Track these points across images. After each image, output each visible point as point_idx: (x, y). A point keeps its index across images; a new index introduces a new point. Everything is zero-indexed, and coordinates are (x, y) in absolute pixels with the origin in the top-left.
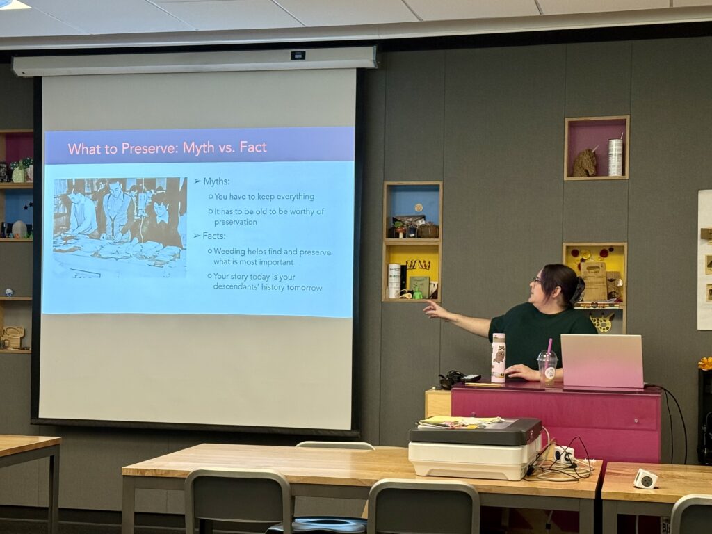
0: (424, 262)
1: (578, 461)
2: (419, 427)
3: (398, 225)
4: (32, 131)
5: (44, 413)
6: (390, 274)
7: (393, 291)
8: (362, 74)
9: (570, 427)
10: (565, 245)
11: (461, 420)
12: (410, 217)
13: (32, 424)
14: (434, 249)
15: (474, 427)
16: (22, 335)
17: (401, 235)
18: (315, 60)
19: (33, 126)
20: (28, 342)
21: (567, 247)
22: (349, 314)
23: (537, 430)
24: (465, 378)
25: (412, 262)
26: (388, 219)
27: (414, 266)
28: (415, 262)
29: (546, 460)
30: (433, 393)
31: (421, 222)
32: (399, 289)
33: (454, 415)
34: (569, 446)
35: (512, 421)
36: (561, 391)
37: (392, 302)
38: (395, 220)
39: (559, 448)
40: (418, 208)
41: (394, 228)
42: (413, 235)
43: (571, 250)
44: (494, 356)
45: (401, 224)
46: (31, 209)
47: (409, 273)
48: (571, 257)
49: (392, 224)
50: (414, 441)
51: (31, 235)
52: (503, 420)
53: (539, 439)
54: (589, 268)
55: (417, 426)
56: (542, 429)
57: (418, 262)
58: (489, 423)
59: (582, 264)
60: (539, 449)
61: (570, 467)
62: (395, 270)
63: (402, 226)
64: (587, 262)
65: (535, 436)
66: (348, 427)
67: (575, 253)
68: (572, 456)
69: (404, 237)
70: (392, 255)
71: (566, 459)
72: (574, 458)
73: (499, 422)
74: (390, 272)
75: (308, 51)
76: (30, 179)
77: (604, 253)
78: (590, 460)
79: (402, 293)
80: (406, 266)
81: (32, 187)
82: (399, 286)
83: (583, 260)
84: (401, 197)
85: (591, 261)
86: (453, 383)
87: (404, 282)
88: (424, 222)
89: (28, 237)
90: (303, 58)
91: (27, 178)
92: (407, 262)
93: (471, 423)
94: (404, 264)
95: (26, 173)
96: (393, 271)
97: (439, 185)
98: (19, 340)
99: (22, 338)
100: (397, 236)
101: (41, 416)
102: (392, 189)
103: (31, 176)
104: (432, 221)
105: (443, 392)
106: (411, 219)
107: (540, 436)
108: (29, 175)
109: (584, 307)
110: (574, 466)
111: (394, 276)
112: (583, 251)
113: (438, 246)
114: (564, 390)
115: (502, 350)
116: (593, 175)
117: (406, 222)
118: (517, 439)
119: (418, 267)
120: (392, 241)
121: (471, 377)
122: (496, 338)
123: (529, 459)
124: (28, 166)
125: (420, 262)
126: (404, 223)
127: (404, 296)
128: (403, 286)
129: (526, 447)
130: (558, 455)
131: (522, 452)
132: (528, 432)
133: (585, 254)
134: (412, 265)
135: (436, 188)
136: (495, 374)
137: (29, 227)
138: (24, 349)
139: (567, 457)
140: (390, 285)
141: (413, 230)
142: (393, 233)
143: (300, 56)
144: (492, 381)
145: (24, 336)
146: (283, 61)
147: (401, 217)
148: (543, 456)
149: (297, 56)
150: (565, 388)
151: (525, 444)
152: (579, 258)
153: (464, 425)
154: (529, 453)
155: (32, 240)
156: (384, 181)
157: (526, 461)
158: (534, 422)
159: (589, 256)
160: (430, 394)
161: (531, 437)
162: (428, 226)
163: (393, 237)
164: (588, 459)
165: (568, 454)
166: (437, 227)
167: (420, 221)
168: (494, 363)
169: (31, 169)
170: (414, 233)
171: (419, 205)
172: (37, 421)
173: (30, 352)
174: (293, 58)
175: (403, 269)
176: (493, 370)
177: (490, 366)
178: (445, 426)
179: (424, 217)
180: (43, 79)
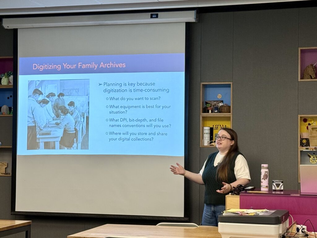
0: (223, 126)
1: (309, 233)
2: (224, 214)
3: (208, 105)
4: (12, 57)
5: (18, 209)
6: (204, 132)
7: (206, 141)
8: (189, 25)
9: (305, 214)
10: (299, 116)
11: (245, 211)
12: (215, 101)
13: (11, 215)
14: (228, 119)
15: (253, 214)
16: (6, 167)
17: (210, 111)
18: (163, 18)
19: (13, 55)
20: (10, 170)
21: (301, 117)
22: (183, 154)
23: (287, 216)
24: (247, 188)
25: (216, 126)
26: (203, 103)
27: (217, 128)
28: (218, 125)
29: (292, 232)
30: (230, 197)
31: (221, 104)
32: (209, 141)
33: (241, 208)
34: (303, 225)
35: (273, 211)
36: (299, 195)
37: (206, 147)
38: (206, 103)
39: (299, 226)
40: (219, 97)
41: (206, 107)
42: (217, 111)
43: (303, 119)
44: (262, 176)
45: (210, 105)
46: (11, 99)
47: (215, 132)
48: (303, 122)
49: (205, 105)
50: (221, 222)
51: (11, 113)
52: (268, 211)
53: (288, 221)
54: (313, 129)
55: (222, 214)
56: (289, 216)
57: (219, 125)
58: (261, 212)
59: (309, 126)
60: (288, 226)
61: (305, 236)
62: (207, 130)
63: (211, 106)
64: (311, 125)
65: (286, 219)
66: (183, 216)
67: (305, 120)
68: (305, 230)
69: (212, 112)
70: (205, 122)
71: (302, 232)
72: (307, 231)
73: (266, 212)
74: (204, 131)
75: (159, 13)
76: (11, 83)
78: (316, 233)
79: (211, 143)
80: (213, 128)
81: (12, 87)
82: (209, 138)
83: (309, 124)
84: (210, 91)
85: (314, 124)
86: (240, 191)
87: (212, 137)
88: (222, 104)
89: (10, 114)
90: (157, 17)
91: (9, 82)
92: (213, 126)
93: (251, 212)
94: (212, 127)
95: (9, 80)
96: (206, 131)
97: (230, 84)
98: (5, 169)
99: (6, 168)
100: (208, 112)
101: (16, 210)
102: (205, 86)
103: (12, 81)
104: (227, 103)
105: (235, 196)
106: (215, 103)
107: (288, 220)
108: (10, 81)
109: (310, 150)
110: (307, 235)
111: (207, 133)
112: (309, 119)
113: (230, 117)
114: (301, 195)
115: (266, 173)
116: (315, 78)
117: (213, 104)
118: (277, 221)
119: (219, 129)
120: (205, 114)
121: (250, 188)
122: (263, 167)
123: (283, 231)
124: (10, 76)
125: (220, 125)
126: (211, 105)
127: (212, 144)
128: (211, 138)
129: (281, 225)
130: (298, 230)
131: (279, 228)
132: (282, 217)
133: (311, 121)
134: (216, 127)
135: (229, 86)
136: (263, 186)
137: (10, 109)
138: (7, 174)
139: (303, 231)
140: (204, 138)
141: (217, 108)
142: (205, 110)
143: (155, 16)
144: (261, 190)
145: (7, 167)
146: (146, 19)
147: (210, 101)
148: (290, 230)
149: (153, 16)
150: (301, 194)
151: (280, 223)
152: (308, 123)
153: (247, 214)
154: (283, 228)
155: (12, 116)
156: (201, 82)
157: (281, 232)
158: (285, 211)
159: (313, 122)
160: (228, 197)
161: (284, 220)
162: (225, 106)
163: (205, 112)
164: (315, 232)
165: (303, 229)
166: (230, 107)
167: (220, 104)
168: (262, 180)
169: (11, 77)
170: (218, 110)
171: (219, 95)
172: (15, 213)
173: (11, 176)
174: (152, 17)
175: (211, 130)
176: (262, 184)
177: (260, 182)
178: (237, 214)
179: (222, 101)
180: (18, 30)
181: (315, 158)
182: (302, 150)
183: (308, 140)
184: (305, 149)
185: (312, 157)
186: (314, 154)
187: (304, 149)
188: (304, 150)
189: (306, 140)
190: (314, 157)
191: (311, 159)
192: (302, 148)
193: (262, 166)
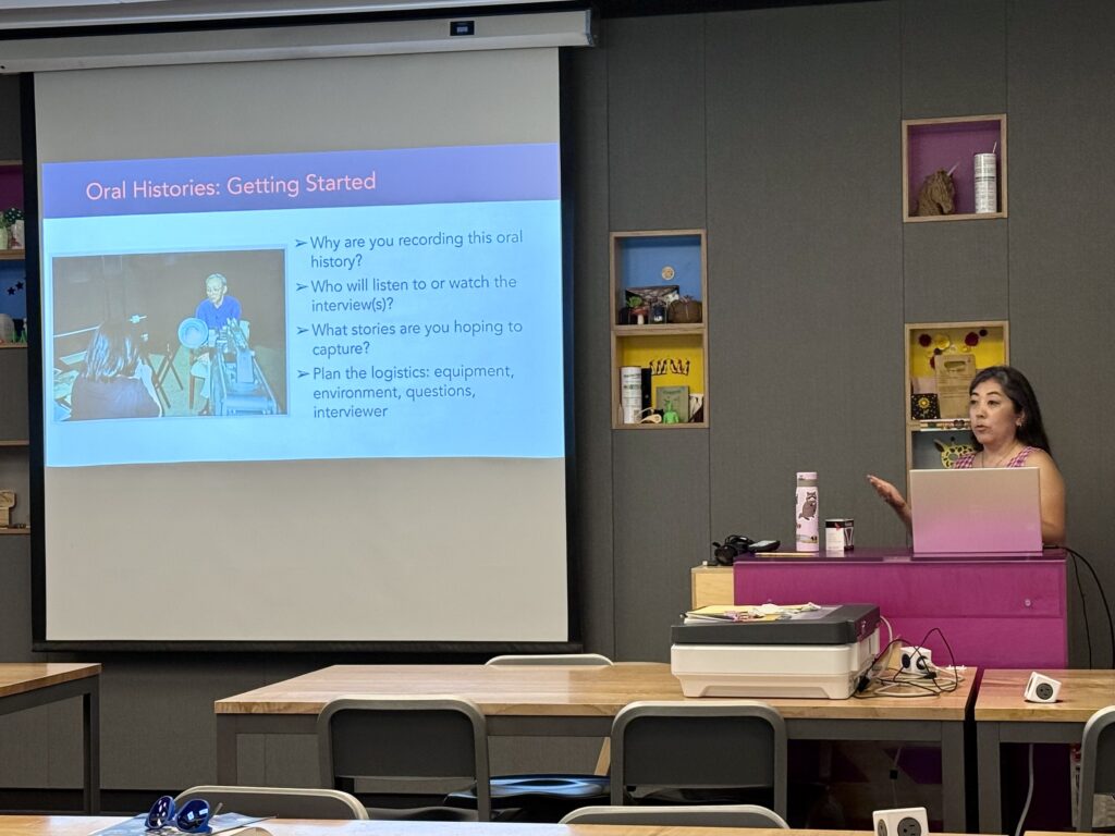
0: (680, 362)
1: (938, 669)
2: (686, 621)
3: (636, 302)
4: (20, 163)
5: (53, 633)
6: (624, 384)
7: (630, 412)
8: (568, 56)
9: (927, 616)
10: (908, 327)
11: (751, 610)
12: (653, 288)
13: (33, 651)
14: (694, 341)
15: (773, 618)
16: (12, 505)
17: (640, 319)
18: (490, 34)
19: (20, 155)
20: (23, 515)
21: (913, 332)
22: (560, 453)
23: (872, 620)
24: (755, 545)
25: (659, 363)
26: (617, 295)
27: (663, 370)
28: (665, 362)
29: (887, 669)
30: (703, 572)
31: (672, 298)
32: (639, 409)
33: (738, 602)
34: (921, 646)
35: (833, 609)
36: (907, 560)
37: (632, 429)
38: (629, 295)
39: (910, 650)
40: (668, 274)
41: (628, 309)
42: (660, 318)
43: (918, 335)
44: (799, 509)
45: (639, 301)
46: (22, 294)
47: (656, 382)
48: (918, 347)
49: (625, 301)
50: (679, 643)
51: (23, 338)
52: (819, 607)
53: (876, 635)
54: (948, 365)
55: (683, 620)
56: (879, 620)
57: (669, 362)
58: (794, 612)
59: (937, 358)
60: (876, 651)
61: (925, 677)
62: (631, 376)
63: (641, 305)
64: (944, 354)
65: (870, 631)
66: (565, 639)
67: (925, 340)
68: (928, 662)
69: (646, 322)
70: (626, 353)
71: (919, 667)
72: (932, 665)
73: (812, 610)
74: (624, 379)
75: (478, 21)
76: (18, 244)
77: (972, 339)
78: (957, 668)
79: (645, 414)
80: (650, 370)
81: (23, 257)
82: (639, 402)
83: (938, 352)
84: (637, 256)
85: (950, 352)
86: (736, 554)
87: (647, 396)
88: (677, 297)
89: (17, 340)
90: (471, 32)
91: (12, 241)
92: (651, 364)
93: (769, 612)
94: (648, 367)
95: (10, 233)
96: (629, 379)
97: (700, 236)
98: (7, 513)
99: (11, 509)
100: (635, 321)
101: (49, 637)
102: (623, 243)
103: (20, 237)
104: (690, 294)
105: (720, 569)
106: (655, 293)
107: (877, 632)
108: (16, 237)
109: (942, 427)
110: (932, 676)
111: (632, 387)
112: (938, 337)
113: (701, 336)
114: (913, 559)
115: (812, 499)
116: (950, 213)
117: (648, 297)
118: (843, 635)
119: (669, 371)
120: (626, 329)
121: (764, 543)
122: (801, 479)
123: (862, 666)
124: (14, 223)
125: (672, 362)
126: (644, 300)
127: (647, 418)
128: (646, 402)
129: (856, 645)
130: (906, 660)
131: (850, 655)
132: (858, 623)
133: (942, 341)
134: (660, 367)
135: (695, 241)
136: (802, 539)
137: (18, 324)
138: (15, 527)
139: (921, 663)
140: (624, 401)
141: (661, 310)
142: (627, 317)
143: (466, 29)
144: (798, 549)
145: (15, 506)
146: (437, 38)
147: (637, 289)
148: (883, 664)
149: (459, 30)
150: (916, 556)
151: (854, 641)
152: (932, 348)
153: (756, 617)
154: (861, 657)
155: (26, 346)
156: (610, 231)
157: (855, 668)
158: (869, 607)
159: (947, 345)
160: (699, 572)
161: (863, 631)
162: (685, 304)
163: (626, 323)
164: (954, 665)
165: (922, 658)
166: (700, 304)
167: (670, 296)
168: (800, 521)
169: (19, 226)
170: (663, 315)
171: (668, 268)
172: (44, 646)
173: (29, 532)
174: (454, 32)
175: (646, 376)
176: (799, 532)
177: (795, 526)
178: (727, 618)
179: (676, 289)
180: (36, 76)
181: (956, 452)
182: (916, 429)
183: (936, 400)
184: (926, 425)
185: (947, 450)
186: (953, 439)
187: (923, 426)
188: (923, 430)
189: (930, 400)
190: (953, 451)
191: (944, 454)
192: (917, 422)
193: (798, 477)
